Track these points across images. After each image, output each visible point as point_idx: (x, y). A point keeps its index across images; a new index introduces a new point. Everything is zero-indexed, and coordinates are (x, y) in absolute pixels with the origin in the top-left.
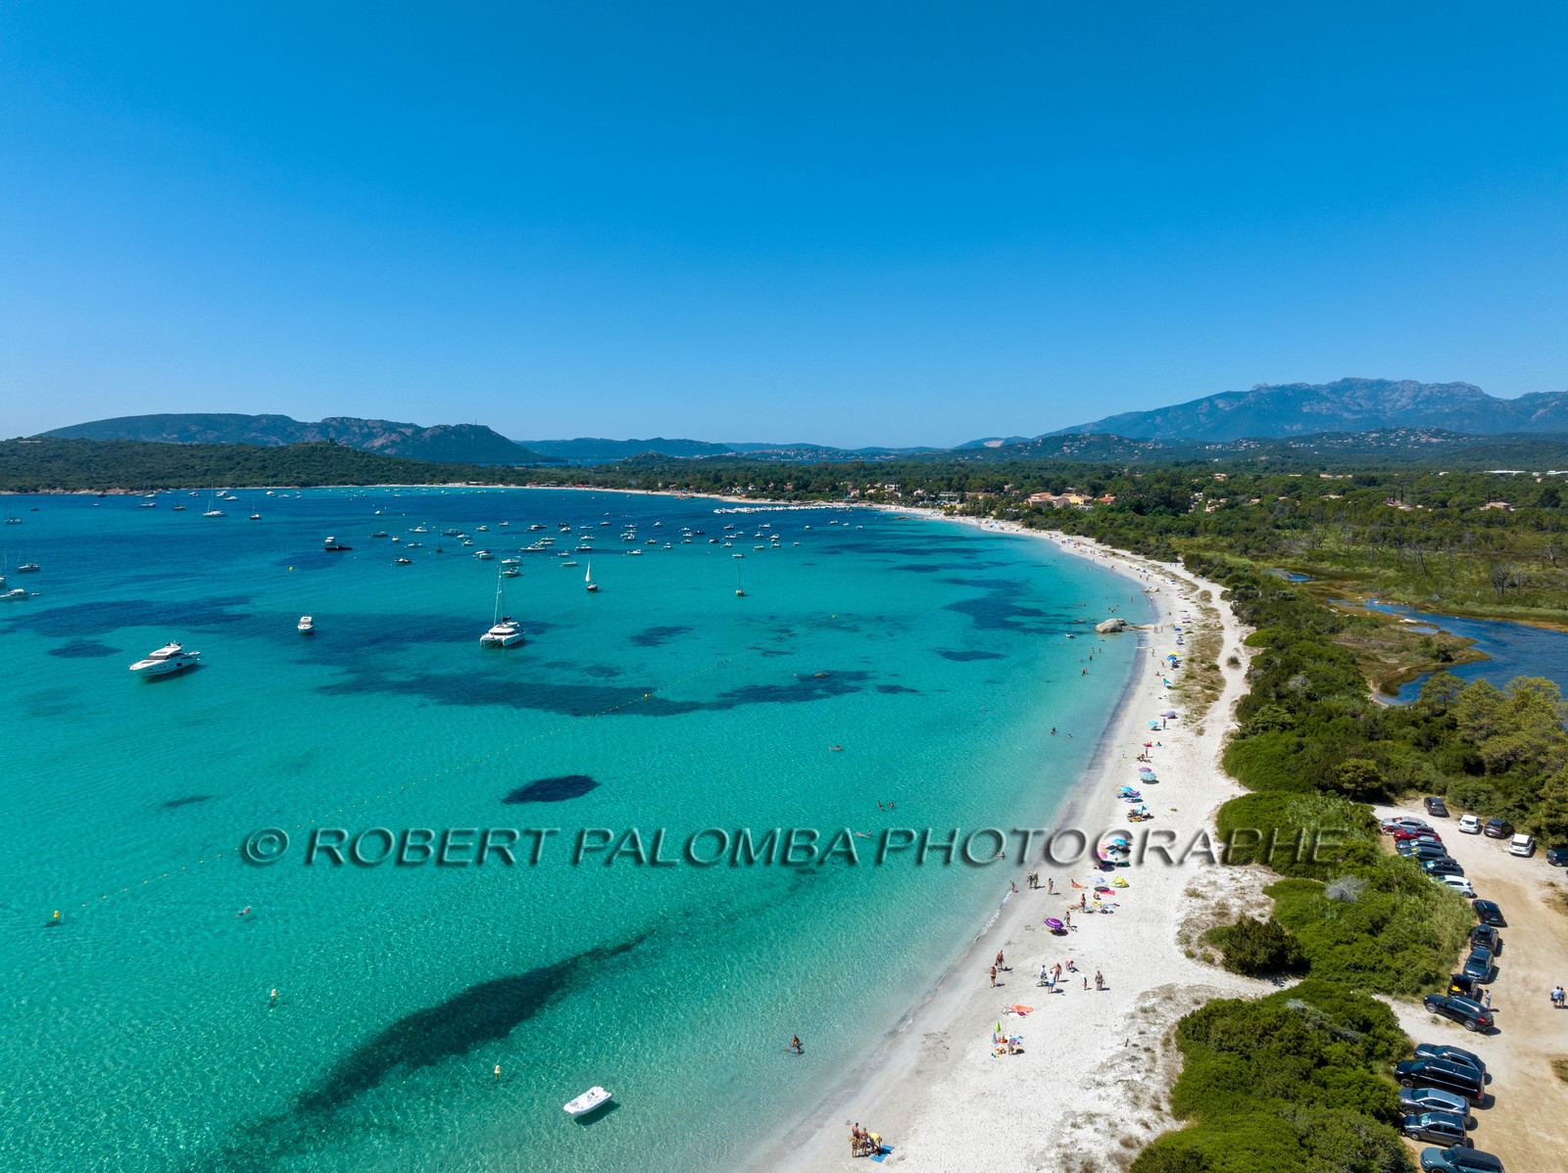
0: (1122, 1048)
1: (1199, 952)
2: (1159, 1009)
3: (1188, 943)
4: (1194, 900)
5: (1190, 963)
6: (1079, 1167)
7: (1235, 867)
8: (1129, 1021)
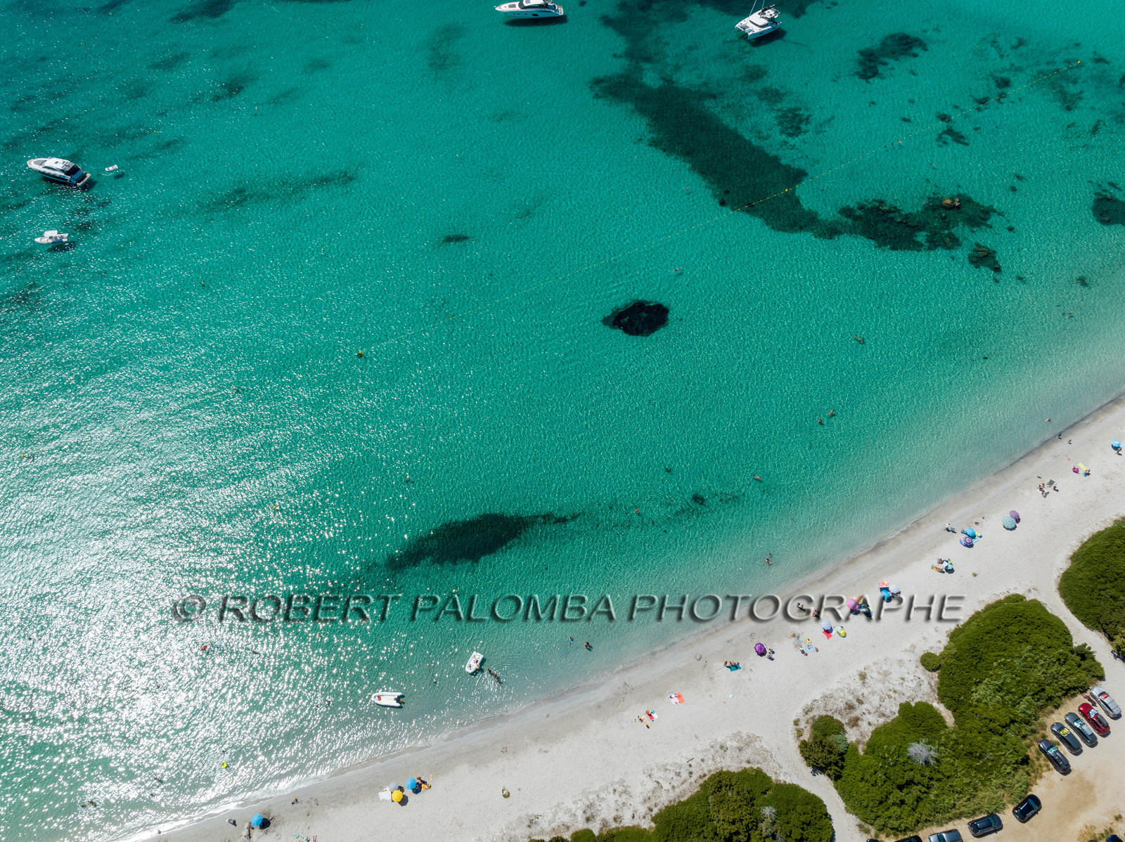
0: (685, 761)
1: (802, 725)
2: (728, 752)
4: (858, 679)
6: (588, 814)
7: (922, 668)
8: (708, 747)
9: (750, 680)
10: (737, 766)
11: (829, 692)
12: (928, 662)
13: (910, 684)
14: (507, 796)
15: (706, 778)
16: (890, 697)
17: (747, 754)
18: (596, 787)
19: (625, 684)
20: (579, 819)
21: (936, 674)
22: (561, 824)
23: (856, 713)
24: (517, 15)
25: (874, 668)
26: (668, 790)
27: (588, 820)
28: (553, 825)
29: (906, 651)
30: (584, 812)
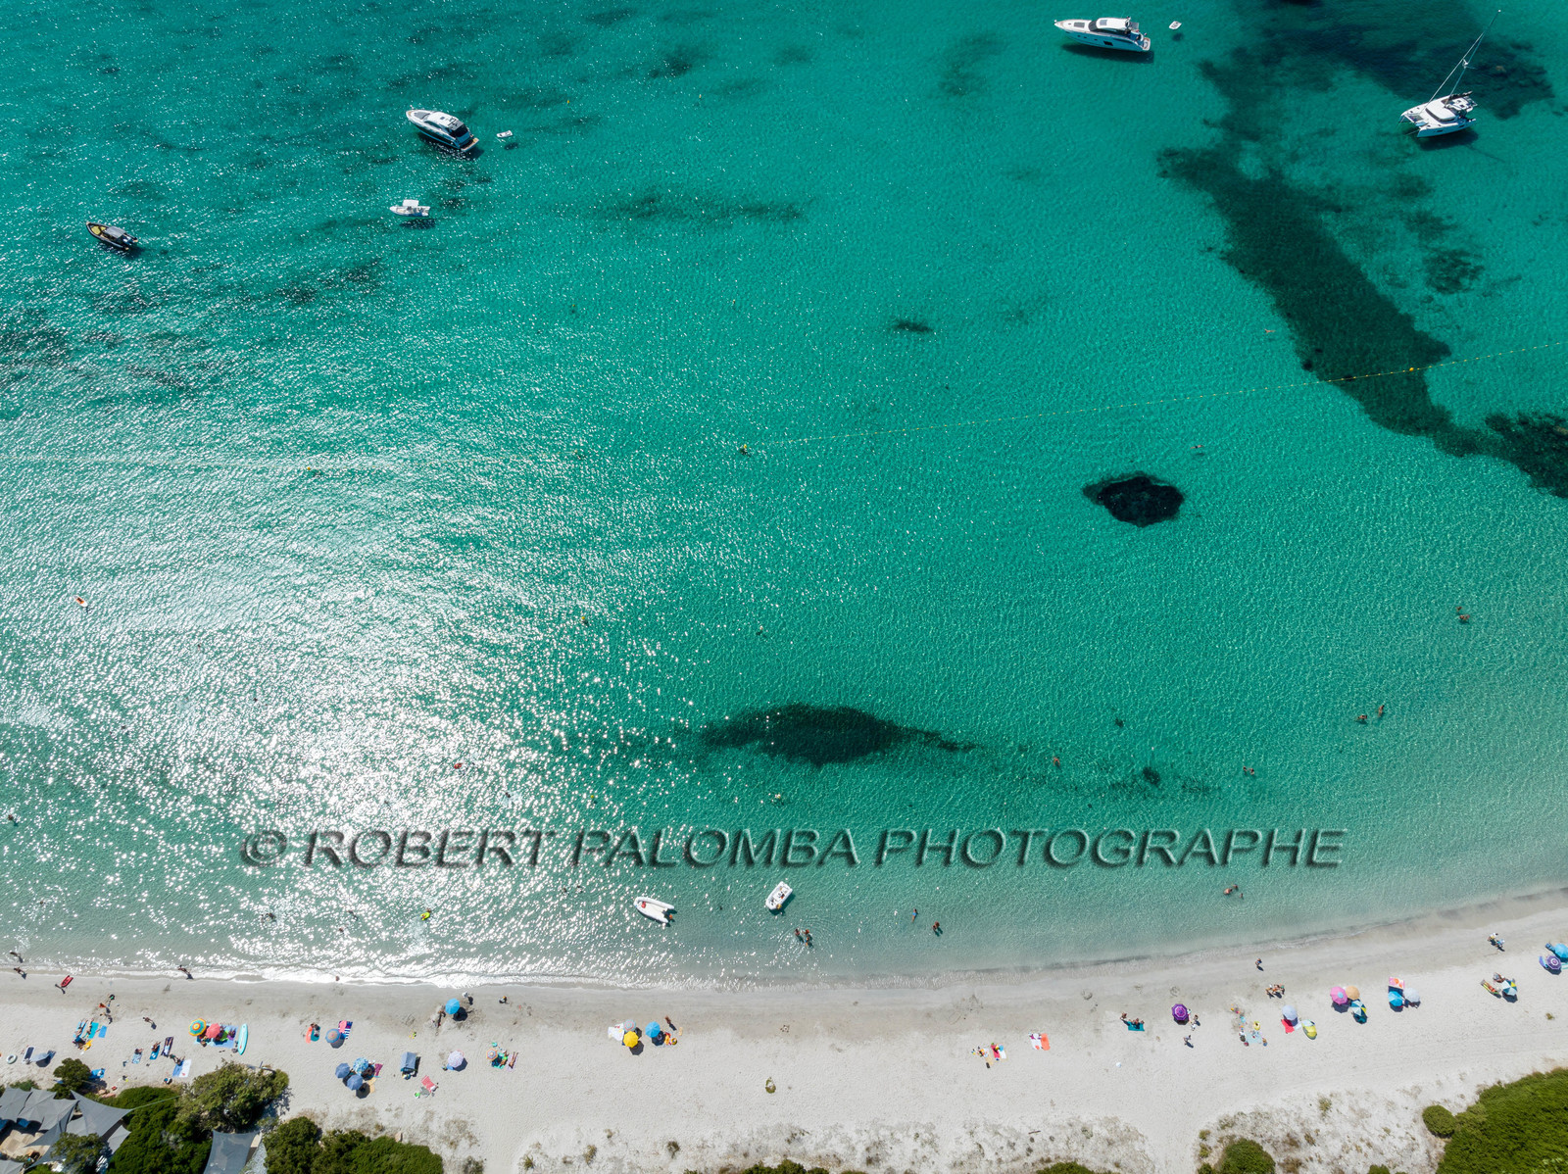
0: (1026, 1131)
1: (1212, 1142)
2: (1092, 1140)
3: (1223, 1128)
4: (1316, 1106)
5: (1195, 1138)
6: (872, 1154)
7: (1422, 1125)
8: (1065, 1124)
9: (1153, 1051)
10: (1099, 1164)
11: (1266, 1110)
12: (1435, 1119)
13: (1397, 1142)
14: (771, 1090)
15: (1049, 1165)
16: (1359, 1149)
17: (1119, 1153)
18: (894, 1122)
19: (974, 996)
20: (858, 1156)
21: (1442, 1143)
22: (831, 1154)
23: (1299, 1155)
24: (1081, 38)
25: (1346, 1099)
26: (991, 1162)
27: (869, 1161)
28: (821, 1151)
29: (1405, 1091)
30: (868, 1149)
